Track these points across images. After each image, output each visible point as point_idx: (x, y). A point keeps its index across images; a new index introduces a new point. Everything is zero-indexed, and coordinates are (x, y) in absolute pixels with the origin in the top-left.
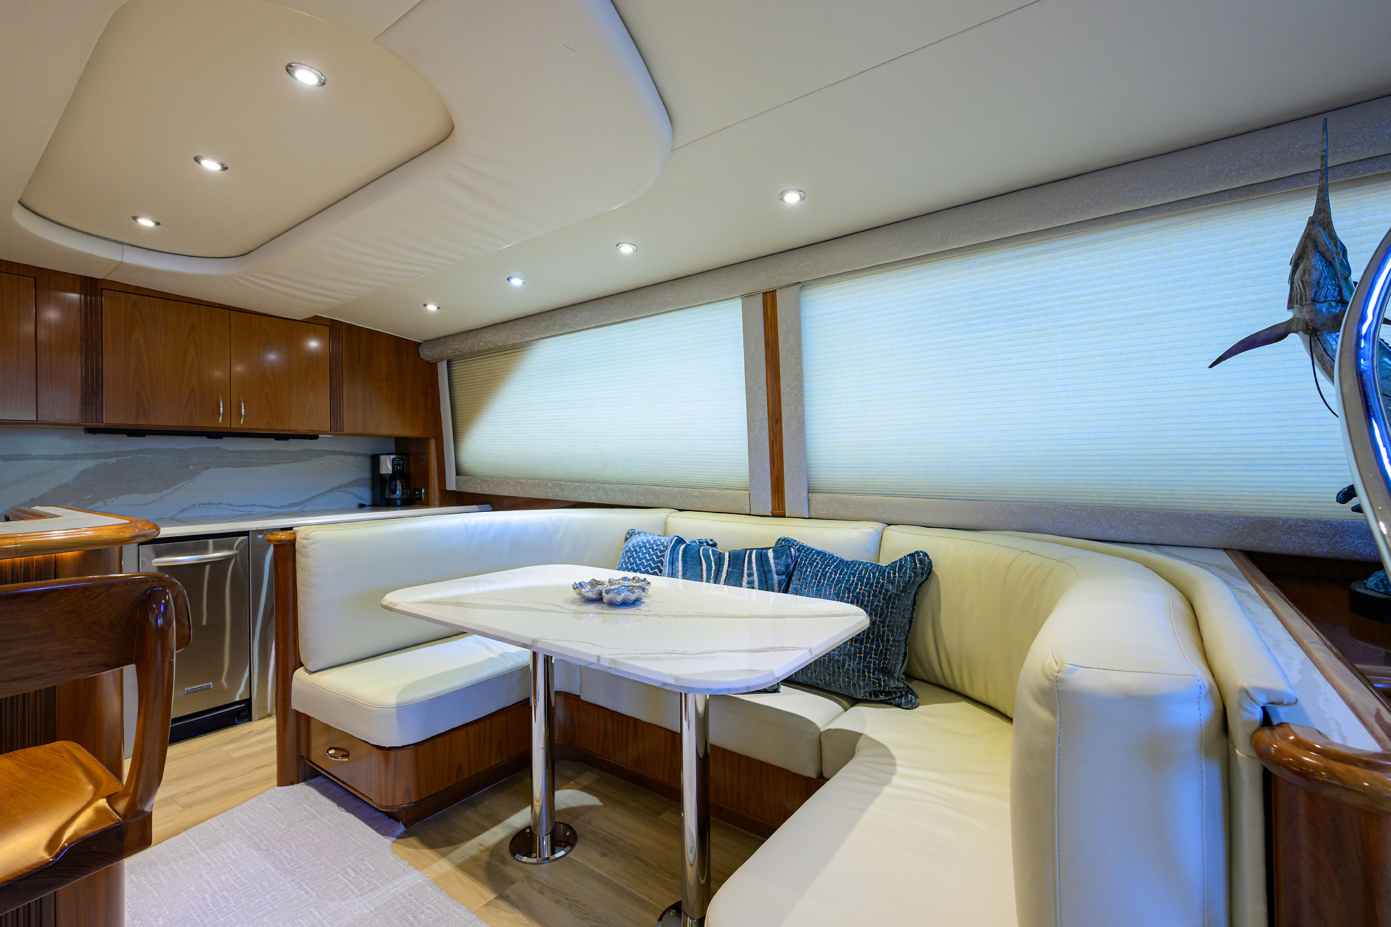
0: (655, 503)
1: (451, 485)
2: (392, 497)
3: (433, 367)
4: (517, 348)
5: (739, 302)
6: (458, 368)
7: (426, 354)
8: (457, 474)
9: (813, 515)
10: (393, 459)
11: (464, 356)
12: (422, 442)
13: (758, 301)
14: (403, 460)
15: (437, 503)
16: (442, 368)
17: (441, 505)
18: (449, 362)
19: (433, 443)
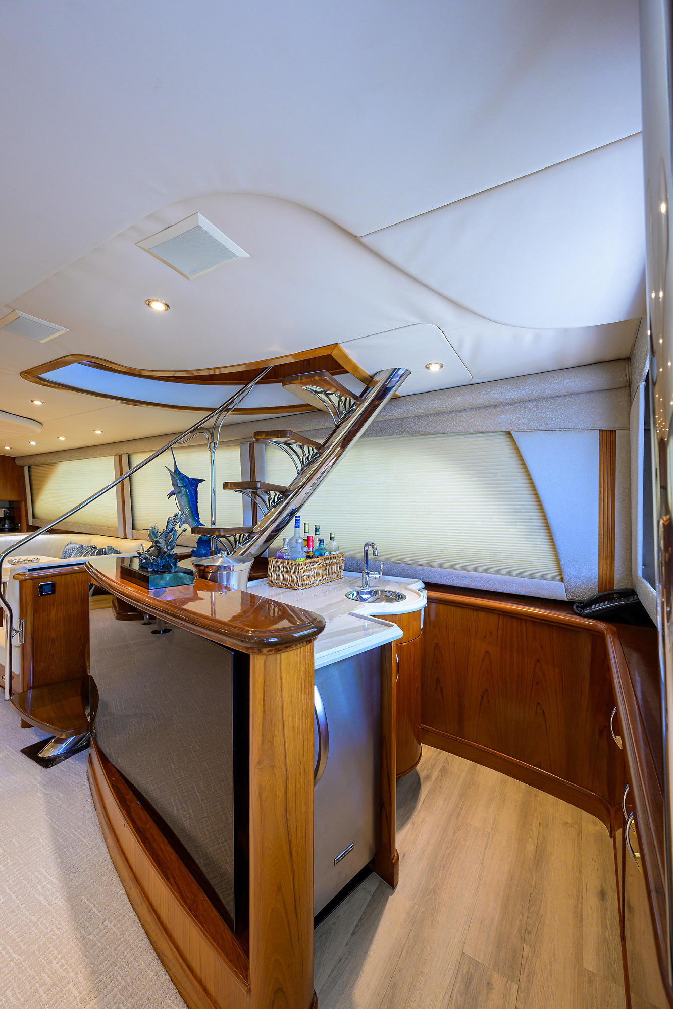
0: (94, 533)
1: (30, 523)
2: (3, 528)
3: (22, 467)
4: (53, 464)
5: (113, 457)
6: (33, 469)
7: (18, 462)
8: (34, 517)
9: (135, 537)
10: (4, 510)
11: (35, 465)
12: (19, 502)
13: (117, 457)
14: (9, 510)
15: (25, 530)
16: (26, 469)
17: (27, 532)
18: (29, 466)
19: (23, 502)
